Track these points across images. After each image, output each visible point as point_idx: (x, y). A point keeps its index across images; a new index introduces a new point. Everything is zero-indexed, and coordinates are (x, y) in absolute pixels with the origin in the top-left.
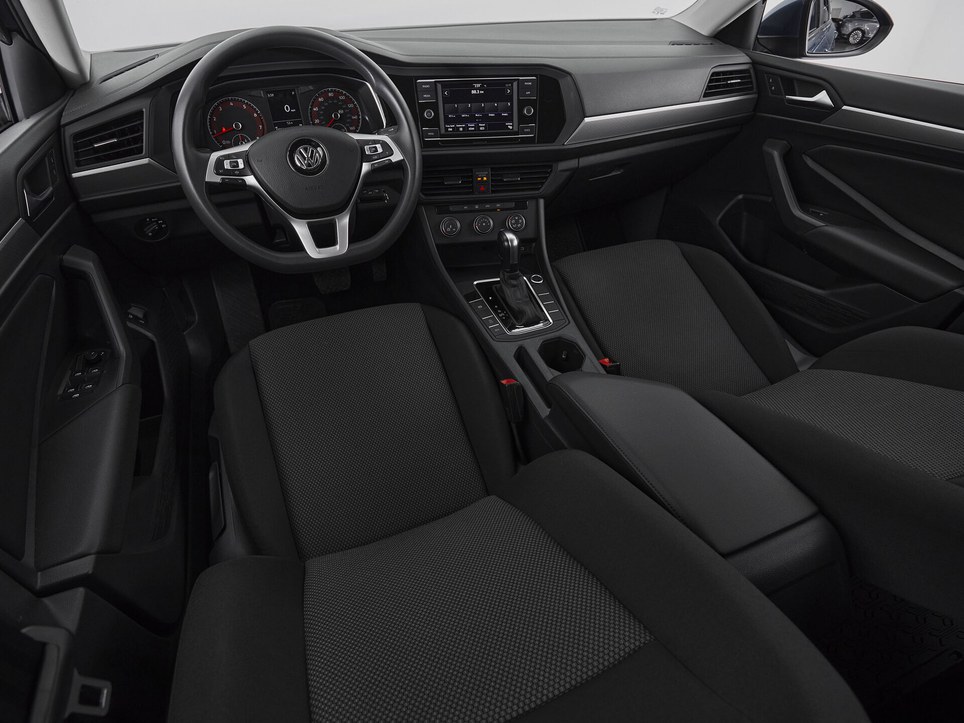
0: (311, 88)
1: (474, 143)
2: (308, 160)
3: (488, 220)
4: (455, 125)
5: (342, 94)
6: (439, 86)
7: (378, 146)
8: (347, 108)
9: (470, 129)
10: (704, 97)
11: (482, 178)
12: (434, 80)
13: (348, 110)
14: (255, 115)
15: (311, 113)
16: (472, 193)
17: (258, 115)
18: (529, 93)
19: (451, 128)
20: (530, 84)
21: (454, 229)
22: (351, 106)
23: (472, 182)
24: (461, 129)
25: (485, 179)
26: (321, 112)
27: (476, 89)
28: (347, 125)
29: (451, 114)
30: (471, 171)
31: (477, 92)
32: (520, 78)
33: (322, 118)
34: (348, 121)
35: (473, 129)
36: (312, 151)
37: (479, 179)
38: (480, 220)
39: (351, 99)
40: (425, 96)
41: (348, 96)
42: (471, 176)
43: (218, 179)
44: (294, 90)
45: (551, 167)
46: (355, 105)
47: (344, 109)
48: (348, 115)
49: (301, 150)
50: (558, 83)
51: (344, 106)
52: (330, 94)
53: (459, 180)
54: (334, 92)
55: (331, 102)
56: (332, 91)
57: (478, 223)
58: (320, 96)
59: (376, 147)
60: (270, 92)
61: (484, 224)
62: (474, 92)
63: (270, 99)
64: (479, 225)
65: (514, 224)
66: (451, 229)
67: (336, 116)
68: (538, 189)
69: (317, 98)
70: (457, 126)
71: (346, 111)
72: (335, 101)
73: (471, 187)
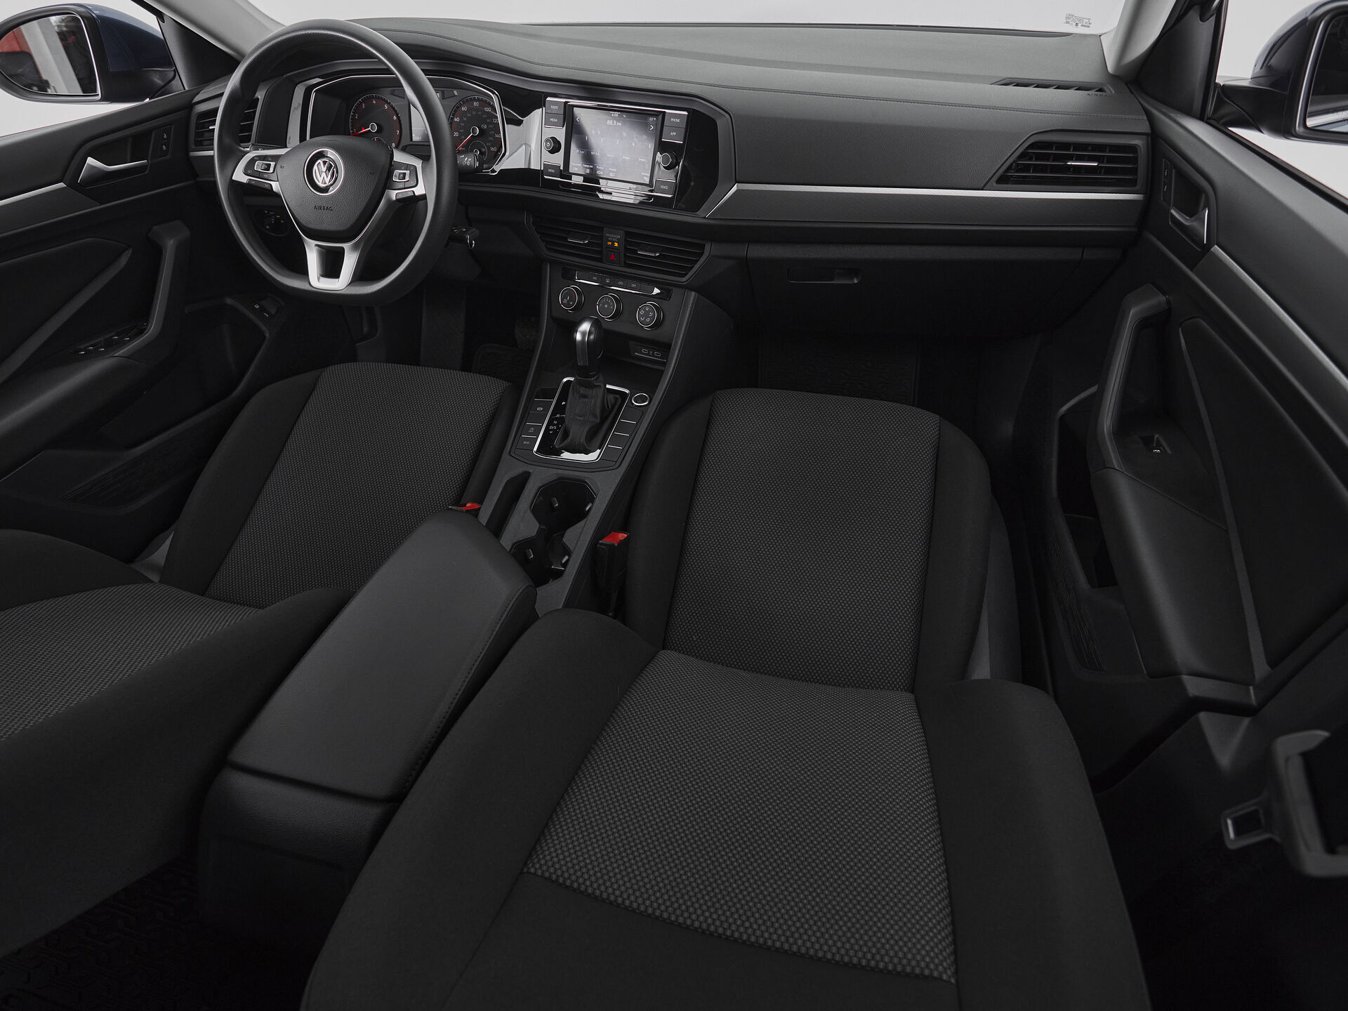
0: (455, 93)
5: (489, 105)
7: (408, 172)
8: (491, 123)
10: (998, 182)
11: (613, 243)
12: (564, 100)
13: (491, 126)
14: (395, 118)
16: (600, 260)
17: (398, 117)
18: (675, 134)
20: (678, 121)
22: (495, 120)
23: (600, 245)
24: (588, 171)
25: (616, 244)
26: (462, 124)
28: (488, 144)
30: (601, 229)
31: (613, 122)
32: (667, 111)
33: (462, 131)
34: (490, 139)
37: (610, 243)
38: (602, 299)
40: (553, 120)
42: (601, 238)
43: (244, 179)
45: (703, 247)
47: (488, 124)
48: (492, 132)
50: (716, 123)
51: (488, 121)
52: (475, 104)
53: (585, 240)
55: (474, 113)
56: (478, 100)
57: (600, 303)
59: (405, 173)
61: (606, 306)
64: (601, 305)
65: (642, 316)
66: (569, 301)
67: (474, 130)
68: (684, 275)
69: (461, 106)
72: (480, 113)
73: (600, 252)
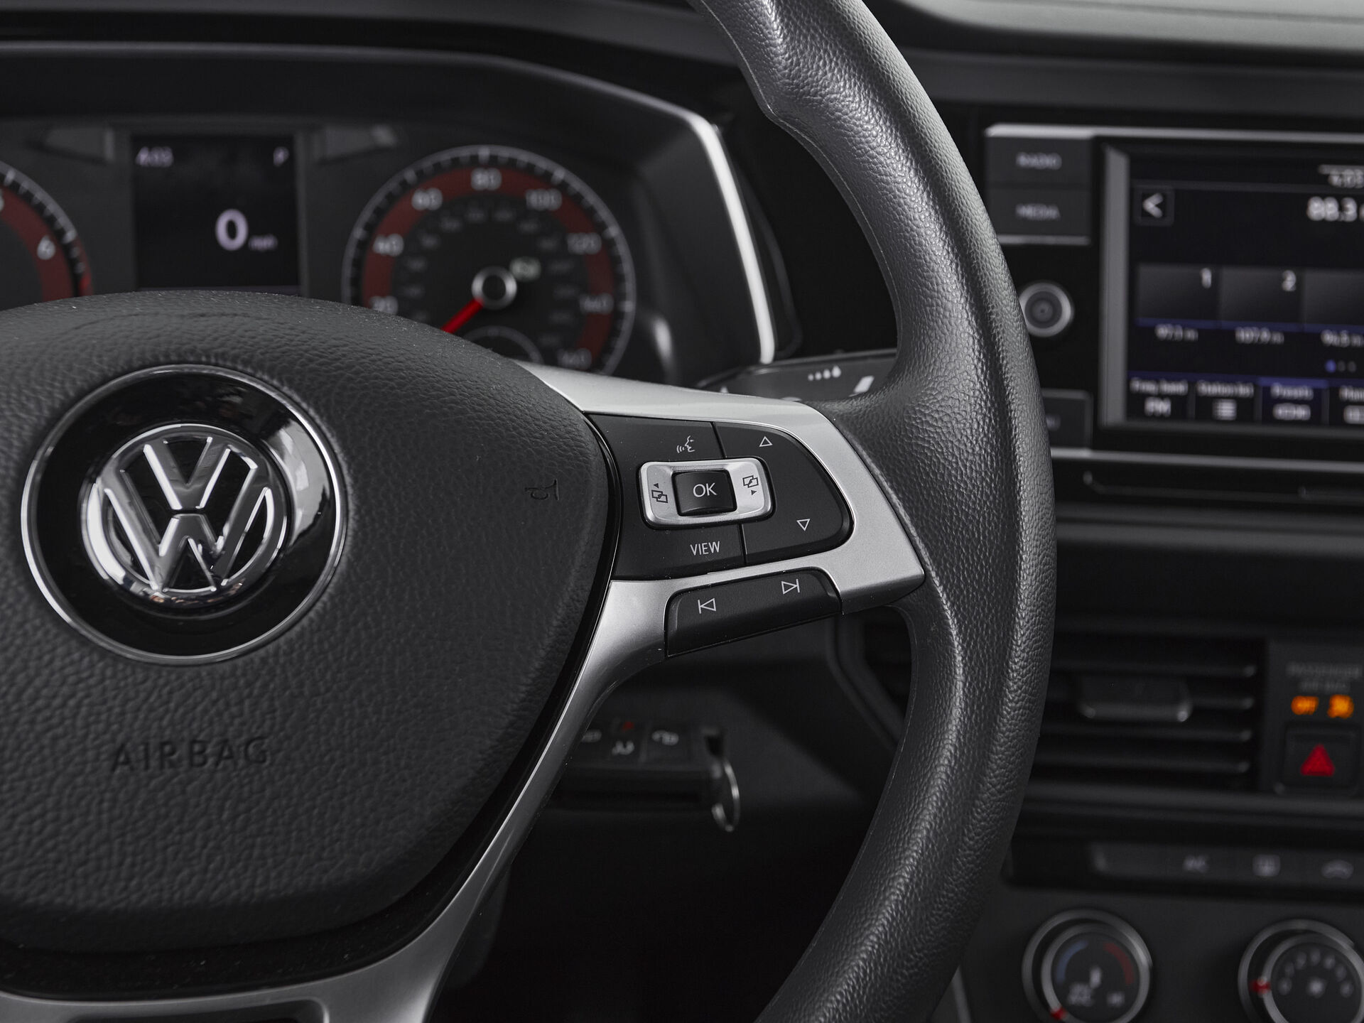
0: (383, 135)
1: (1305, 495)
2: (189, 528)
3: (1329, 949)
4: (1192, 385)
5: (545, 181)
6: (1117, 167)
7: (742, 470)
8: (563, 252)
9: (1282, 412)
11: (1324, 701)
12: (1083, 132)
13: (564, 267)
14: (46, 248)
15: (357, 263)
16: (1250, 783)
17: (64, 249)
19: (1161, 396)
21: (1116, 999)
22: (585, 244)
23: (1253, 718)
24: (1226, 410)
25: (1341, 706)
26: (417, 265)
27: (1340, 195)
28: (546, 341)
29: (1171, 316)
30: (1255, 651)
31: (1341, 209)
34: (557, 319)
35: (1301, 413)
36: (235, 470)
37: (1304, 705)
38: (1289, 957)
39: (591, 211)
40: (1028, 211)
41: (578, 198)
42: (1256, 686)
44: (288, 143)
46: (608, 244)
47: (545, 260)
48: (565, 292)
49: (148, 451)
51: (548, 244)
52: (482, 179)
53: (1176, 701)
54: (508, 168)
55: (476, 215)
56: (493, 163)
57: (1278, 974)
58: (424, 181)
59: (722, 479)
60: (153, 142)
61: (1316, 987)
62: (1321, 209)
63: (142, 175)
64: (1285, 987)
66: (1100, 994)
67: (494, 287)
69: (408, 189)
70: (1207, 389)
71: (560, 267)
72: (504, 215)
73: (1250, 750)
